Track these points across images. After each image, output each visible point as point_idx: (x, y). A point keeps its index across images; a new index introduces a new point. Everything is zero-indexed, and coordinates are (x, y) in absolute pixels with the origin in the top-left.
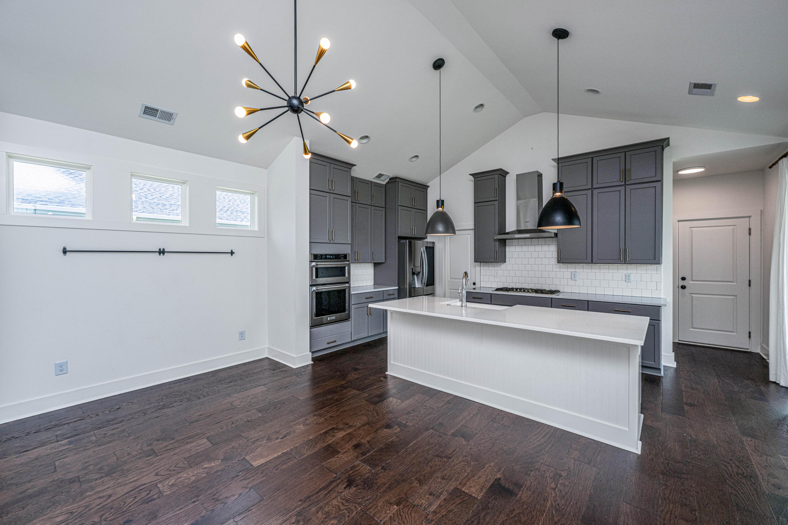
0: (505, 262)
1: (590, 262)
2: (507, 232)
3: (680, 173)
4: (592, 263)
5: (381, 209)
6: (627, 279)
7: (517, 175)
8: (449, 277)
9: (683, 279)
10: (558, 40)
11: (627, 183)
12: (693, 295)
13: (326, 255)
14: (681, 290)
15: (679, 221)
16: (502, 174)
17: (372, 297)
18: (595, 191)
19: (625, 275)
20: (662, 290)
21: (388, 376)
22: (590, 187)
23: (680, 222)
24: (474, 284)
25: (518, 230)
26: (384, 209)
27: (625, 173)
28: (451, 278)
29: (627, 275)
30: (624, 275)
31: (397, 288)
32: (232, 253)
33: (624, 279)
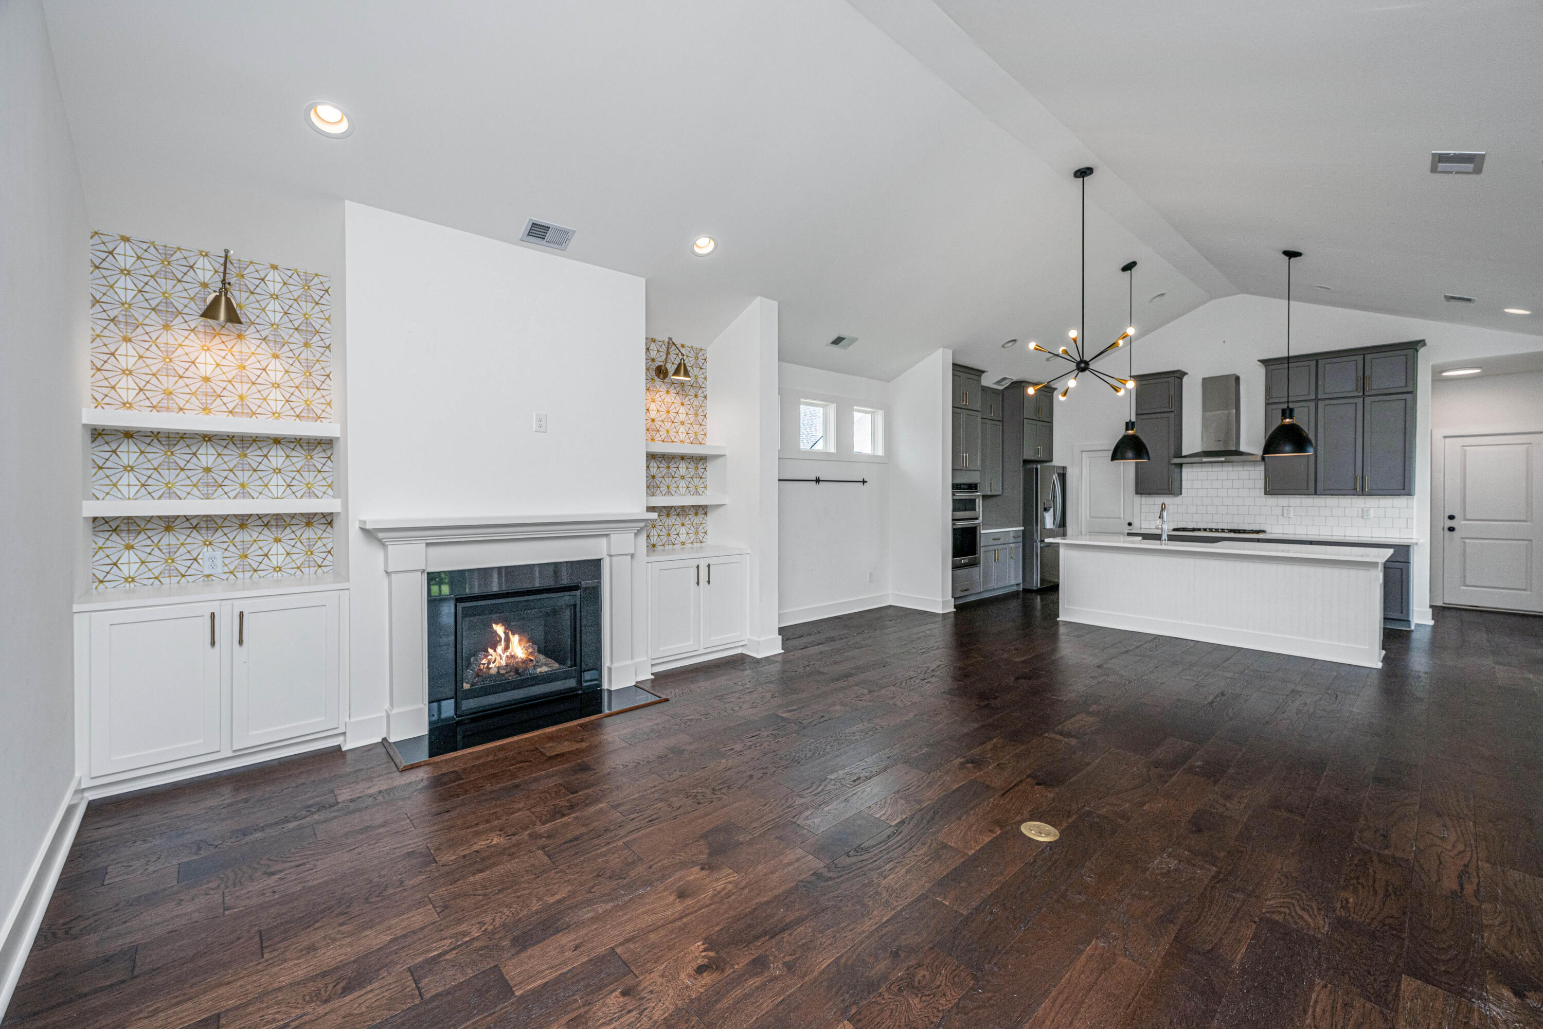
0: (1181, 494)
1: (1313, 492)
2: (1183, 454)
3: (1445, 374)
4: (1316, 494)
5: (998, 423)
6: (1364, 514)
7: (1204, 379)
8: (1088, 514)
9: (1451, 517)
10: (1289, 259)
11: (1366, 393)
12: (1467, 541)
13: (961, 484)
14: (1447, 533)
15: (1445, 437)
16: (1179, 375)
17: (999, 539)
18: (1321, 404)
19: (1363, 510)
20: (1414, 527)
21: (1060, 623)
22: (1314, 398)
23: (1447, 439)
24: (1130, 524)
25: (1204, 452)
26: (1001, 423)
27: (1363, 382)
28: (1091, 517)
29: (1365, 509)
30: (1360, 510)
31: (1023, 528)
32: (864, 482)
33: (1360, 515)
